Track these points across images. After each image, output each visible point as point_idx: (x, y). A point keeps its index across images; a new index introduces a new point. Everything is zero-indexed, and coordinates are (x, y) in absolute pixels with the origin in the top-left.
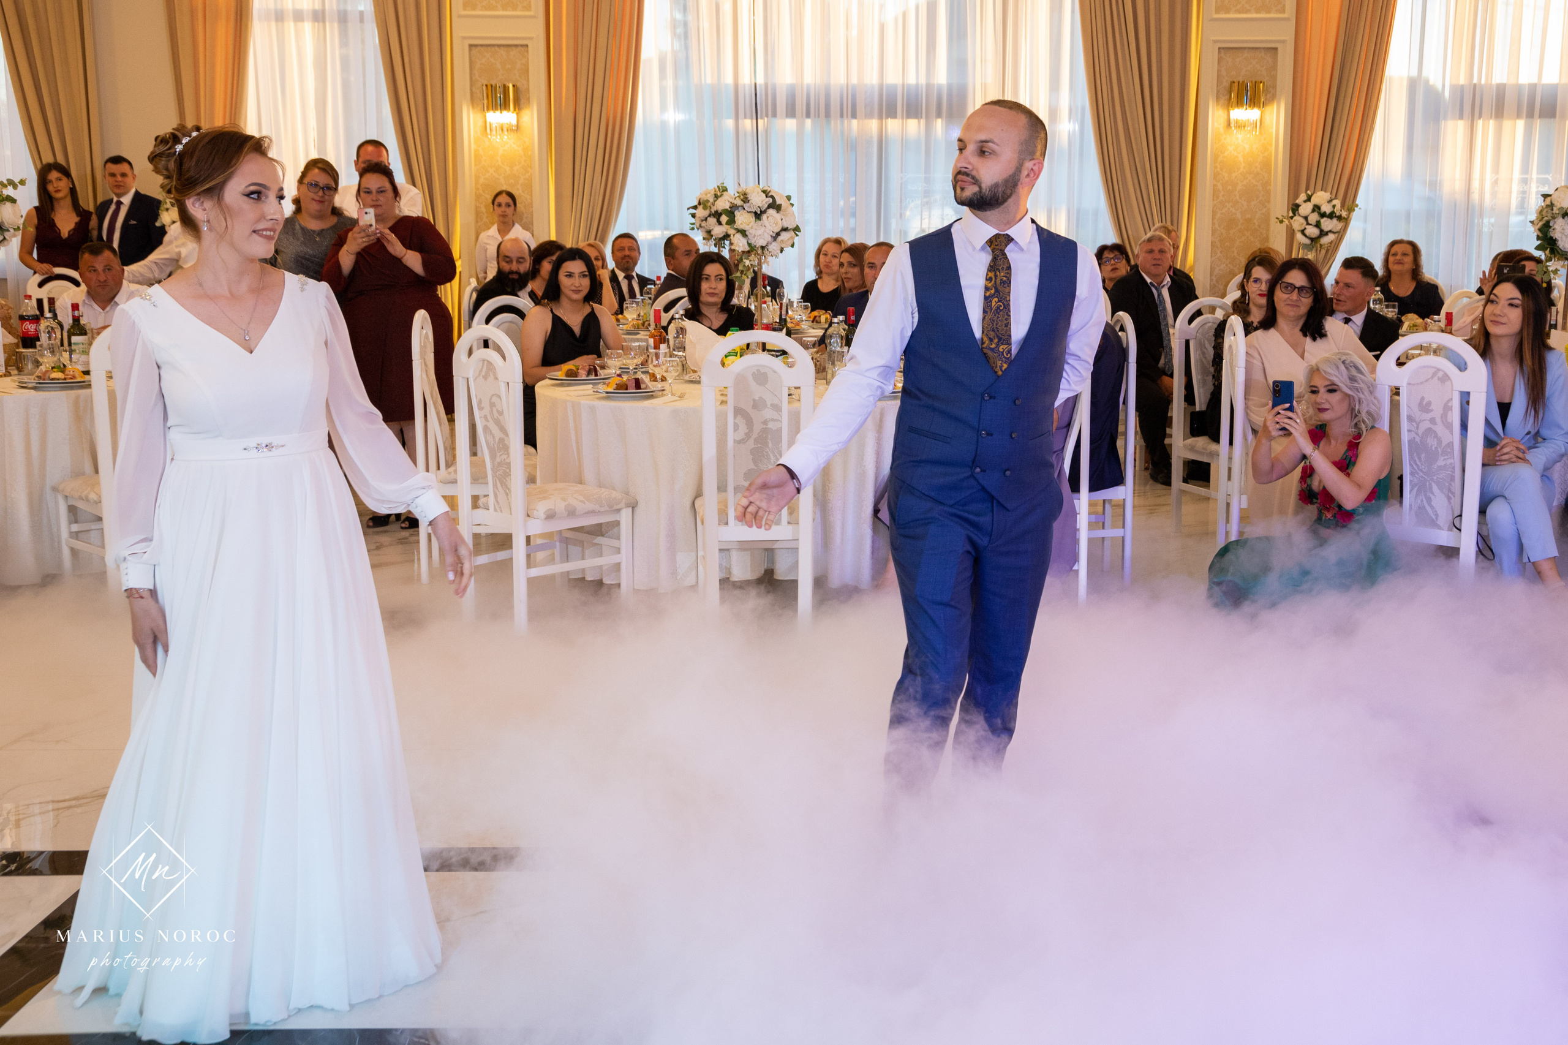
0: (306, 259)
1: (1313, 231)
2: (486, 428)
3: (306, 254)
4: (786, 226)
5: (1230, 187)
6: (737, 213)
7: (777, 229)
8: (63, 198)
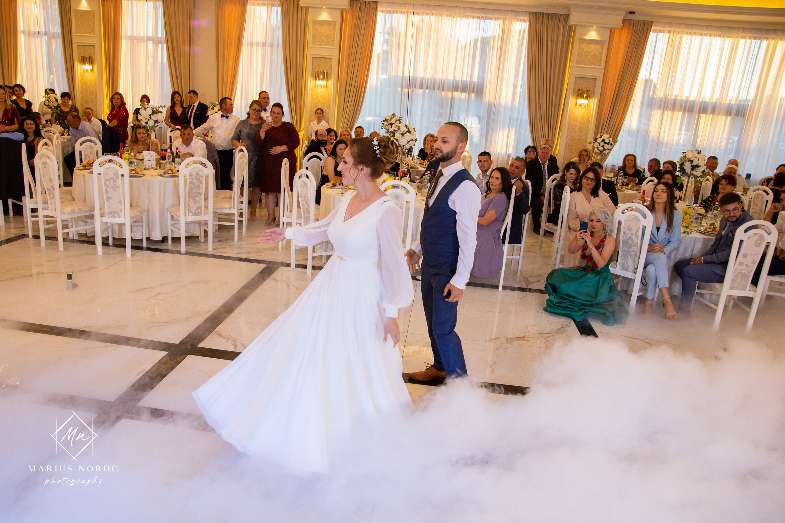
0: (251, 135)
1: (601, 148)
2: (303, 204)
3: (250, 133)
4: (412, 139)
5: (574, 127)
6: (395, 133)
7: (409, 140)
8: (179, 103)
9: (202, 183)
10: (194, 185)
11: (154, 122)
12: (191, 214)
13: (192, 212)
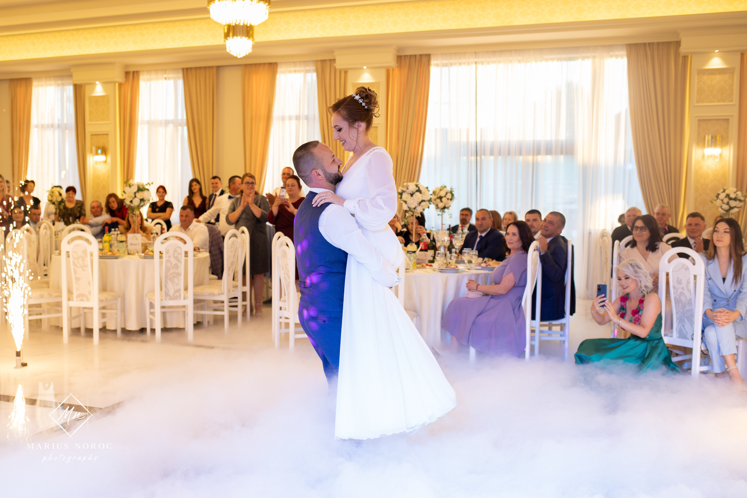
4: (424, 199)
6: (404, 194)
7: (420, 201)
8: (197, 192)
9: (180, 262)
10: (171, 263)
11: (139, 201)
12: (168, 298)
13: (170, 296)
